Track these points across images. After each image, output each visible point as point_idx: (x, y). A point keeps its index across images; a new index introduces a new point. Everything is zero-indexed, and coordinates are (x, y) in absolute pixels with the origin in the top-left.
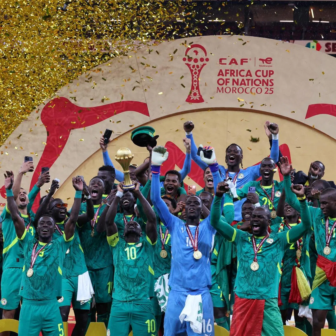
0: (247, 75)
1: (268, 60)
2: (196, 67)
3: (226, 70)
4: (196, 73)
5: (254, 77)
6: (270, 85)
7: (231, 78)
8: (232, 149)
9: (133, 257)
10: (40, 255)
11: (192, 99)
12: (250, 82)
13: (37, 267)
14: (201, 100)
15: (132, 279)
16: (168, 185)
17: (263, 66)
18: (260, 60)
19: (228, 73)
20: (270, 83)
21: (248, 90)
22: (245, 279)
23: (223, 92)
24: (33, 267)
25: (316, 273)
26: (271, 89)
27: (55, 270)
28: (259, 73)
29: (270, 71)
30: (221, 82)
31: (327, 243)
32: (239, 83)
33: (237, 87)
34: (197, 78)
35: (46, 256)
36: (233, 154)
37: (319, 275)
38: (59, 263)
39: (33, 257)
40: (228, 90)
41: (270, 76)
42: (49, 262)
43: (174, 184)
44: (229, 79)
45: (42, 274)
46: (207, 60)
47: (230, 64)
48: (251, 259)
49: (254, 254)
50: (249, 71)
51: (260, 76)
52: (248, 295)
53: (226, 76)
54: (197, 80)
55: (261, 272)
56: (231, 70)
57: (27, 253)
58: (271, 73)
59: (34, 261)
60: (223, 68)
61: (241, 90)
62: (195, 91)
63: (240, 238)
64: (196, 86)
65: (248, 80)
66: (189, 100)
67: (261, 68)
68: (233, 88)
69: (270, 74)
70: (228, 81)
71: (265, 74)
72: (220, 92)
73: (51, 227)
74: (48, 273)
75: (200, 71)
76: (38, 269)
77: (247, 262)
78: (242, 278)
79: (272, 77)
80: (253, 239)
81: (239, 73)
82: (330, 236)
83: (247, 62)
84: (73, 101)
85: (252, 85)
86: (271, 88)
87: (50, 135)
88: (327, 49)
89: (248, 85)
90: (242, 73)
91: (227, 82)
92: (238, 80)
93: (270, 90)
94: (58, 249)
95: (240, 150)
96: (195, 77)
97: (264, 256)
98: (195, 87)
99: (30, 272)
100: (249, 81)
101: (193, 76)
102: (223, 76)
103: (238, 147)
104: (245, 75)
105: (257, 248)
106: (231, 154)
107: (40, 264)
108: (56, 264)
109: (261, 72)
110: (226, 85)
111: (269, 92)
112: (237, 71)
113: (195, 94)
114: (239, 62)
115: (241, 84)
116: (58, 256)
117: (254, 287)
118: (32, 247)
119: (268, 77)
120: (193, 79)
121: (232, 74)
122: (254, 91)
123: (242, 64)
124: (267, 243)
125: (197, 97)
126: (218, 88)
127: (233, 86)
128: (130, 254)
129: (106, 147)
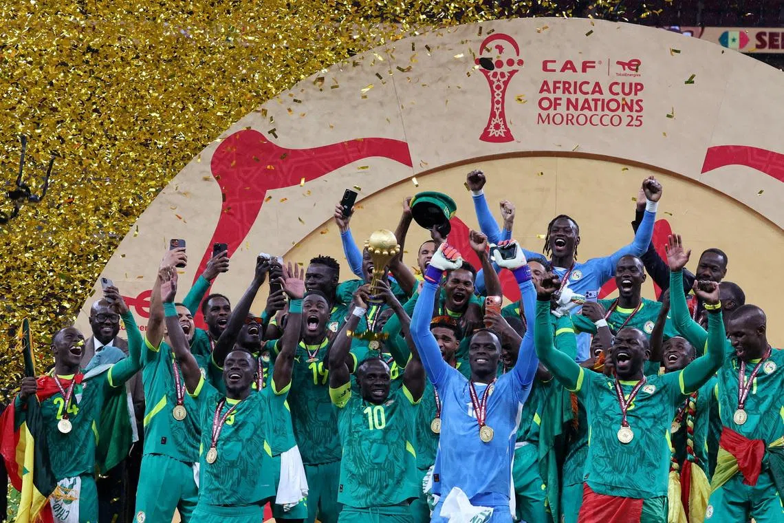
0: (593, 92)
1: (634, 65)
2: (499, 76)
3: (555, 83)
4: (498, 87)
5: (607, 96)
6: (637, 111)
7: (565, 97)
8: (560, 226)
9: (380, 424)
10: (228, 422)
11: (491, 135)
12: (600, 103)
13: (224, 444)
14: (508, 137)
15: (377, 464)
16: (456, 290)
17: (623, 75)
18: (619, 63)
19: (559, 88)
20: (636, 107)
21: (596, 120)
22: (605, 459)
23: (549, 123)
24: (216, 445)
25: (719, 459)
26: (639, 118)
27: (258, 448)
28: (617, 89)
29: (637, 84)
30: (546, 104)
31: (740, 403)
32: (580, 107)
33: (576, 113)
34: (501, 96)
35: (240, 423)
36: (563, 236)
37: (724, 465)
38: (264, 434)
39: (215, 427)
40: (558, 119)
41: (636, 94)
42: (246, 433)
43: (467, 288)
44: (560, 99)
45: (233, 457)
46: (521, 62)
47: (563, 70)
48: (616, 423)
49: (621, 412)
50: (597, 84)
51: (618, 94)
52: (613, 488)
53: (555, 92)
54: (501, 100)
55: (636, 445)
56: (565, 83)
57: (206, 420)
58: (639, 87)
59: (217, 434)
60: (551, 78)
61: (582, 120)
62: (497, 120)
63: (592, 385)
64: (498, 112)
65: (596, 101)
66: (485, 137)
67: (620, 80)
68: (567, 115)
69: (636, 91)
70: (558, 102)
71: (627, 90)
72: (543, 122)
73: (247, 370)
74: (244, 453)
75: (506, 83)
76: (225, 447)
77: (610, 428)
78: (601, 457)
79: (640, 95)
80: (618, 386)
81: (579, 87)
82: (746, 391)
83: (594, 67)
84: (270, 138)
85: (603, 110)
86: (638, 116)
87: (227, 200)
88: (759, 43)
89: (596, 110)
90: (585, 88)
91: (556, 105)
92: (577, 100)
93: (637, 120)
94: (261, 410)
95: (575, 226)
96: (498, 95)
97: (640, 416)
98: (497, 114)
99: (212, 455)
100: (598, 102)
101: (493, 92)
102: (549, 92)
103: (571, 222)
104: (590, 92)
105: (625, 401)
106: (558, 236)
107: (228, 439)
108: (259, 436)
109: (621, 85)
110: (555, 109)
111: (634, 122)
112: (575, 83)
113: (497, 127)
114: (579, 67)
115: (582, 109)
116: (263, 421)
117: (624, 474)
118: (213, 408)
119: (632, 96)
120: (493, 97)
121: (566, 90)
122: (606, 120)
123: (584, 70)
124: (643, 393)
125: (501, 132)
126: (540, 115)
127: (568, 112)
128: (373, 419)
129: (346, 224)
